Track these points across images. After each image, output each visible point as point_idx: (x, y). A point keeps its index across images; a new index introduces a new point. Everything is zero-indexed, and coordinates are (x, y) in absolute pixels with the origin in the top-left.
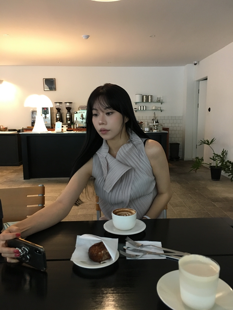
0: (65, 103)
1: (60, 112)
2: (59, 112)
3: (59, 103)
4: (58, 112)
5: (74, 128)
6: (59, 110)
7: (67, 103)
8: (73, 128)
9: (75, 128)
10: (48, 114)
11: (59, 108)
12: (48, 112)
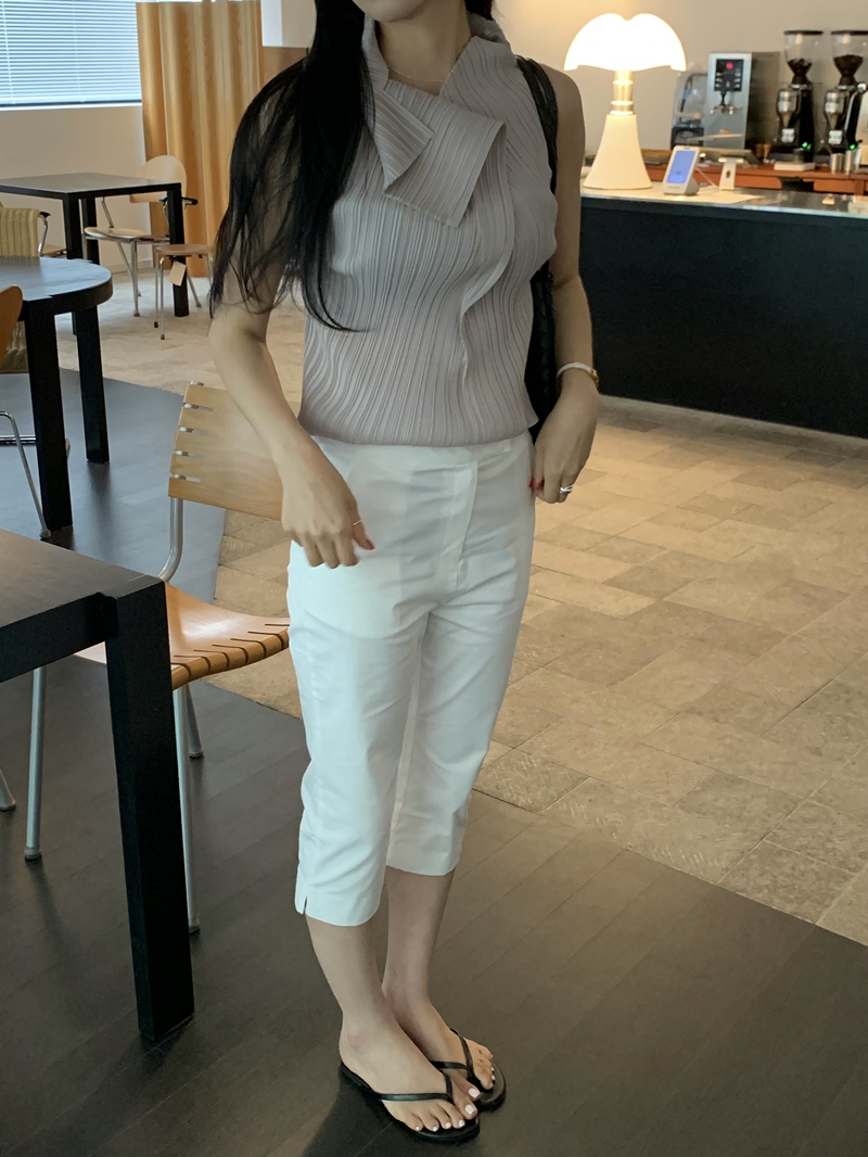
0: (834, 33)
1: (804, 81)
2: (798, 79)
3: (806, 33)
4: (794, 82)
5: (843, 170)
6: (800, 69)
7: (842, 33)
8: (837, 171)
9: (848, 168)
10: (739, 89)
11: (802, 60)
12: (740, 83)
